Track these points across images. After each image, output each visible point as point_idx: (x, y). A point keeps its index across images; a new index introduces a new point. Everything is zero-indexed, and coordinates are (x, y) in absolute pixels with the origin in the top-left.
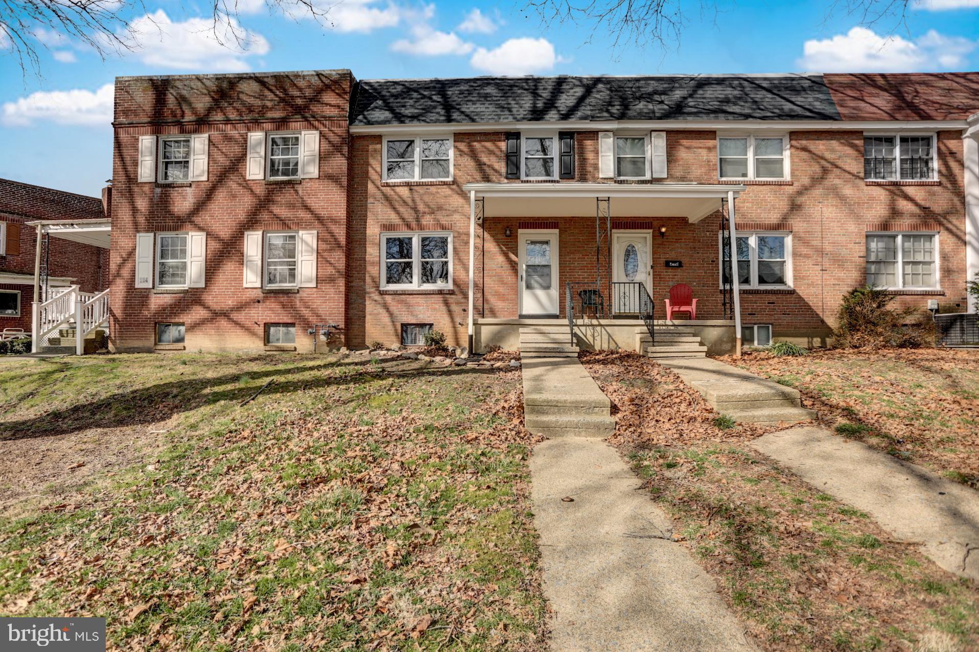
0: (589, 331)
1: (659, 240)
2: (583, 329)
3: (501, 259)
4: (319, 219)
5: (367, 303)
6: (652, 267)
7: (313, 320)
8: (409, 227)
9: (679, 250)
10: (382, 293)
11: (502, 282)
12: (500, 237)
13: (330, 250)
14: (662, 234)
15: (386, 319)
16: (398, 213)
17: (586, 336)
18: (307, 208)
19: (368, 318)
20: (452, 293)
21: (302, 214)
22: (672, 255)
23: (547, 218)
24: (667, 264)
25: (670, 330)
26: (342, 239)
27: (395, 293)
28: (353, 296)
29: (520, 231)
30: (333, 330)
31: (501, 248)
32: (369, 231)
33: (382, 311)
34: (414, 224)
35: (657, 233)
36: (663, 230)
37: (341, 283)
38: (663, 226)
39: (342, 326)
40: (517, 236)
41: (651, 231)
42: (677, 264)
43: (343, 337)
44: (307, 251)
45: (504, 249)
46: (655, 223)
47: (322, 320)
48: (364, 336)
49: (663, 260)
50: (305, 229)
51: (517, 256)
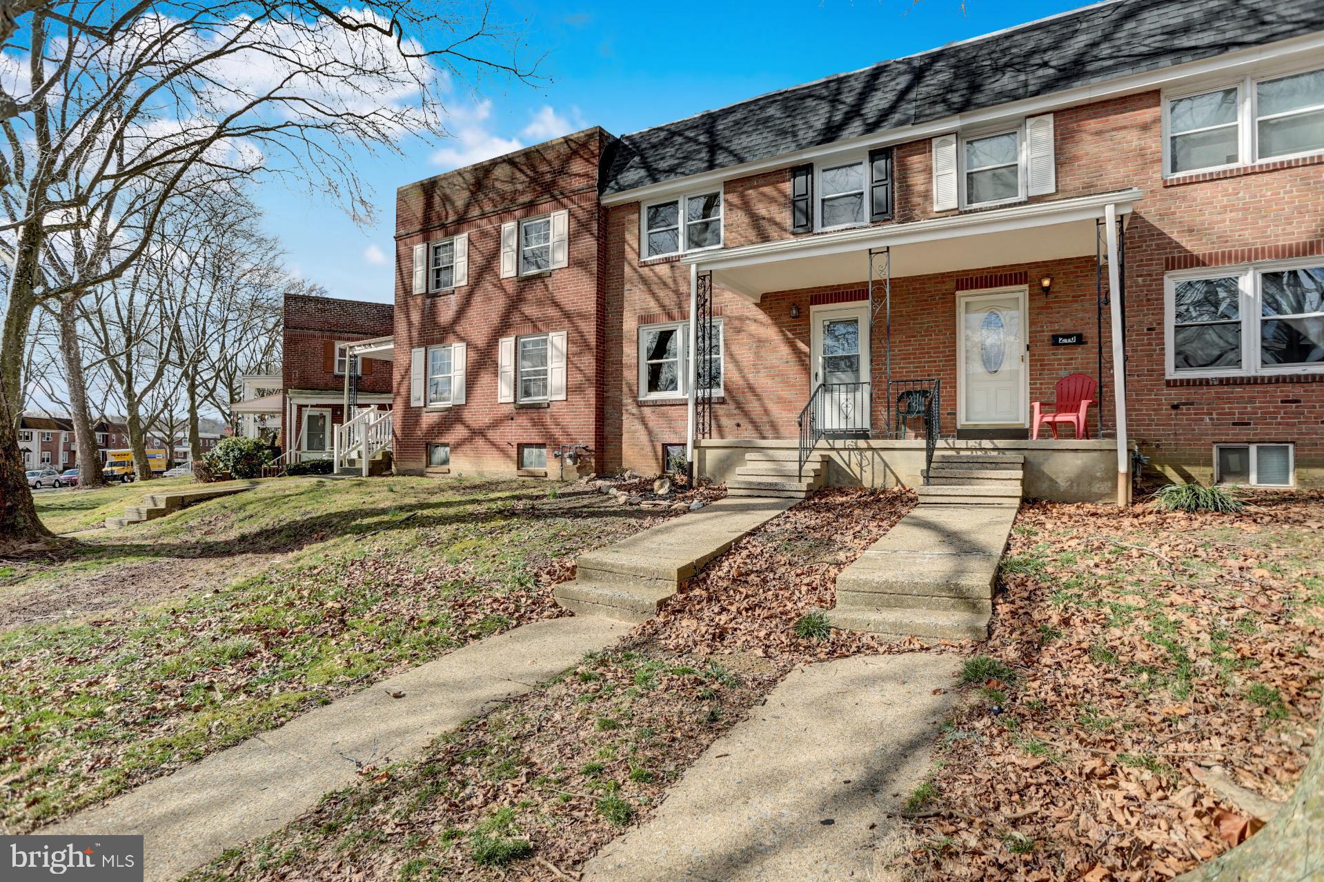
0: (855, 458)
1: (1041, 301)
2: (845, 454)
3: (785, 350)
4: (567, 315)
5: (624, 417)
6: (1028, 348)
7: (563, 439)
8: (671, 317)
9: (1081, 315)
10: (640, 405)
11: (786, 382)
12: (785, 319)
13: (580, 354)
14: (1047, 290)
15: (643, 437)
16: (657, 299)
17: (849, 466)
18: (556, 304)
19: (624, 437)
20: (722, 401)
21: (552, 312)
22: (1066, 325)
23: (852, 285)
24: (1055, 341)
25: (978, 457)
26: (592, 340)
27: (655, 404)
28: (609, 409)
29: (813, 308)
30: (584, 452)
31: (785, 335)
32: (626, 327)
33: (638, 426)
34: (676, 312)
35: (1036, 290)
36: (1046, 283)
37: (591, 393)
38: (1047, 276)
39: (592, 446)
40: (808, 316)
41: (1025, 287)
42: (1074, 340)
43: (593, 460)
44: (557, 356)
45: (790, 335)
46: (1033, 273)
47: (572, 440)
48: (621, 459)
49: (1047, 335)
50: (555, 330)
51: (808, 344)
